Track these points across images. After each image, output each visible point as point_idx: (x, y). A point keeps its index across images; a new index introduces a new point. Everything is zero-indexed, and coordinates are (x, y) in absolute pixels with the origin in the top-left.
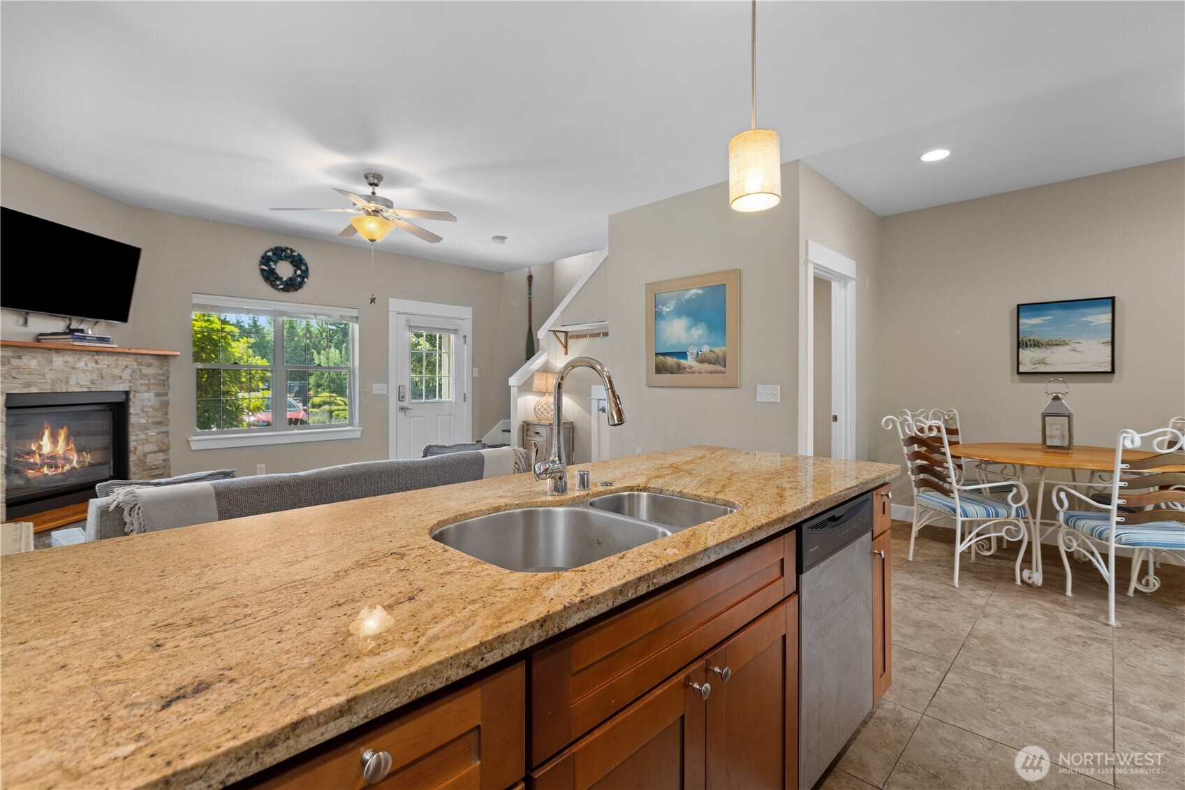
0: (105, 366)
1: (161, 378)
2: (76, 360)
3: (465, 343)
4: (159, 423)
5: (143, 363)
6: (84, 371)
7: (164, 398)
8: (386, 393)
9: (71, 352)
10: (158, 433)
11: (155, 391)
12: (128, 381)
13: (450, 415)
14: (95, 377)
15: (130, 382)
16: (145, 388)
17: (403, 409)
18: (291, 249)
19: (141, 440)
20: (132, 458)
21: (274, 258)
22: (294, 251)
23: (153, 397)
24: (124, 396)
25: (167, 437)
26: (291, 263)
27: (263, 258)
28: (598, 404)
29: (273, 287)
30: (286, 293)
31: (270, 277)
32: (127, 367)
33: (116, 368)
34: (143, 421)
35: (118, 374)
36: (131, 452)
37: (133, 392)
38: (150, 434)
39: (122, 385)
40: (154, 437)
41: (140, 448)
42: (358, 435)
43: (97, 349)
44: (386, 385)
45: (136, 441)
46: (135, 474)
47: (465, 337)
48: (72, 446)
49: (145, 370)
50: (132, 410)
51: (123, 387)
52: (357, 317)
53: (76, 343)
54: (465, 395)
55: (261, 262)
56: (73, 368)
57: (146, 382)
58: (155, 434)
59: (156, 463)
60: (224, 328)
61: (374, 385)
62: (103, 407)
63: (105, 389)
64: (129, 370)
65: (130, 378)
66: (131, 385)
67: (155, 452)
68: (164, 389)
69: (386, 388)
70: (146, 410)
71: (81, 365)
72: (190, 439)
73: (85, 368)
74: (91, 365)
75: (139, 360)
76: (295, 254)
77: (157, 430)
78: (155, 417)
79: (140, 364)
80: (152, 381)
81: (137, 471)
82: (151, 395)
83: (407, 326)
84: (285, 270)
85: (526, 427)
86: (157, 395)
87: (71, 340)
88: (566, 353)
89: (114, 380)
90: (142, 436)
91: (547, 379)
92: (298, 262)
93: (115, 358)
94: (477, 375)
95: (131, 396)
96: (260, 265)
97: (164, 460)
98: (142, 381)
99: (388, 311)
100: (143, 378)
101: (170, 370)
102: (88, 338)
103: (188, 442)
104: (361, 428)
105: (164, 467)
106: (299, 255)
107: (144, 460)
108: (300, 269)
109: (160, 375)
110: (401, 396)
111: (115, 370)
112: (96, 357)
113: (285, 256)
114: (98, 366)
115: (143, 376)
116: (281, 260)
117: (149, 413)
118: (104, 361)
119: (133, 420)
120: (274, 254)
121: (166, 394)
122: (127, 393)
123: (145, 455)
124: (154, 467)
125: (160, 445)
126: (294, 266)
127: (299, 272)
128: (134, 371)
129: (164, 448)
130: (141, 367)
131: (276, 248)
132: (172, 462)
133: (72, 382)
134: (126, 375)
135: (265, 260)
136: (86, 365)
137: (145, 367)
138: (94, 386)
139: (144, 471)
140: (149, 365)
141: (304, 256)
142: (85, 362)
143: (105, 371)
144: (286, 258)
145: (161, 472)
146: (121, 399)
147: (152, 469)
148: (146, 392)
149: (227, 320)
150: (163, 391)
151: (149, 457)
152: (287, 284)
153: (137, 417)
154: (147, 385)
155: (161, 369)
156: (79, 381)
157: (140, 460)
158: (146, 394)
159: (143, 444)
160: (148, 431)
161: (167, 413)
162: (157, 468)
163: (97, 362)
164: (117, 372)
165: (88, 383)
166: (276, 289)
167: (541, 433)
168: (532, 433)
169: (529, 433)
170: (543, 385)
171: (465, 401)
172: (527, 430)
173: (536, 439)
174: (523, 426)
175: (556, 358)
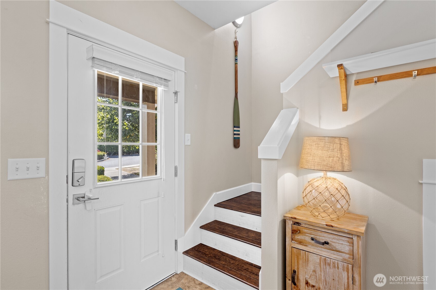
3: (176, 102)
47: (176, 93)
54: (176, 168)
85: (293, 226)
88: (345, 108)
94: (189, 143)
167: (333, 244)
168: (308, 239)
169: (299, 237)
170: (335, 159)
171: (176, 175)
172: (294, 232)
173: (318, 251)
174: (284, 222)
175: (320, 118)
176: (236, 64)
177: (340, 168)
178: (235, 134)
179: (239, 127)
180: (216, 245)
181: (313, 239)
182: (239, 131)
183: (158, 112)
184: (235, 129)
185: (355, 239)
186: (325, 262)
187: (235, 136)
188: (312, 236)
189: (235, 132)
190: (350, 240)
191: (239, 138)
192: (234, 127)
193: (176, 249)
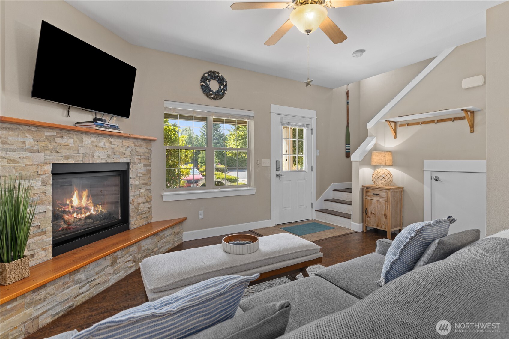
0: (116, 146)
1: (147, 154)
2: (98, 141)
3: (312, 134)
4: (146, 184)
5: (137, 144)
6: (104, 149)
7: (148, 168)
8: (269, 165)
9: (96, 135)
10: (145, 190)
11: (144, 163)
12: (129, 156)
13: (304, 180)
14: (110, 153)
15: (130, 157)
16: (138, 161)
17: (278, 176)
18: (218, 72)
19: (136, 195)
20: (132, 207)
21: (209, 78)
22: (220, 74)
23: (143, 167)
24: (127, 167)
25: (150, 193)
26: (218, 81)
27: (202, 78)
28: (431, 174)
29: (207, 96)
30: (215, 100)
31: (206, 89)
32: (128, 147)
33: (122, 147)
34: (137, 183)
35: (123, 152)
36: (130, 203)
37: (132, 164)
38: (141, 191)
39: (125, 159)
40: (143, 193)
41: (136, 200)
42: (254, 192)
43: (110, 133)
44: (269, 160)
45: (133, 196)
46: (133, 218)
47: (312, 130)
48: (90, 201)
49: (139, 149)
50: (131, 176)
51: (126, 160)
52: (253, 116)
53: (97, 128)
54: (312, 167)
55: (201, 81)
56: (96, 146)
57: (139, 157)
58: (144, 191)
59: (145, 210)
60: (175, 129)
61: (262, 160)
62: (114, 173)
63: (115, 161)
64: (129, 149)
65: (130, 155)
66: (131, 159)
67: (144, 203)
68: (149, 162)
69: (269, 162)
70: (139, 175)
71: (101, 144)
72: (163, 194)
73: (104, 147)
74: (108, 144)
75: (135, 143)
76: (220, 75)
77: (145, 189)
78: (144, 180)
79: (135, 145)
80: (142, 157)
81: (134, 216)
82: (141, 166)
83: (280, 122)
84: (214, 85)
85: (366, 190)
86: (145, 166)
87: (94, 126)
88: (395, 137)
89: (121, 155)
90: (137, 193)
91: (385, 156)
92: (221, 81)
93: (121, 141)
94: (319, 155)
95: (131, 167)
96: (201, 83)
97: (149, 208)
98: (137, 157)
99: (270, 113)
100: (137, 154)
101: (152, 149)
102: (105, 125)
103: (162, 196)
104: (256, 188)
105: (149, 212)
106: (222, 76)
107: (138, 208)
108: (223, 85)
109: (146, 153)
110: (277, 167)
111: (121, 148)
112: (110, 139)
113: (214, 76)
114: (112, 146)
115: (138, 153)
116: (213, 79)
117: (140, 177)
118: (116, 142)
119: (132, 182)
120: (209, 75)
121: (149, 165)
122: (128, 164)
123: (139, 205)
124: (143, 212)
125: (147, 198)
126: (219, 83)
127: (222, 87)
128: (132, 150)
129: (149, 200)
130: (136, 147)
131: (210, 72)
132: (153, 209)
133: (96, 156)
134: (128, 153)
135: (204, 79)
136: (105, 144)
137: (138, 147)
138: (109, 159)
139: (138, 215)
140: (141, 146)
141: (225, 77)
142: (103, 142)
143: (115, 150)
144: (215, 77)
145: (147, 216)
146: (124, 168)
147: (142, 214)
148: (139, 163)
149: (176, 124)
150: (148, 163)
151: (141, 206)
152: (216, 95)
153: (134, 181)
154: (140, 159)
155: (147, 149)
156: (100, 155)
157: (136, 208)
158: (139, 165)
159: (138, 198)
160: (140, 189)
161: (150, 178)
162: (145, 213)
163: (111, 143)
164: (123, 150)
165: (106, 157)
166: (209, 98)
167: (381, 195)
168: (371, 194)
169: (368, 194)
170: (382, 160)
171: (312, 170)
172: (367, 192)
173: (376, 199)
174: (362, 189)
175: (385, 142)
176: (347, 105)
177: (384, 164)
178: (346, 149)
179: (350, 145)
180: (333, 208)
181: (373, 194)
182: (350, 147)
183: (304, 140)
184: (347, 146)
185: (388, 191)
186: (378, 202)
187: (347, 150)
188: (373, 193)
189: (347, 148)
190: (386, 192)
191: (350, 151)
192: (346, 145)
193: (312, 207)
